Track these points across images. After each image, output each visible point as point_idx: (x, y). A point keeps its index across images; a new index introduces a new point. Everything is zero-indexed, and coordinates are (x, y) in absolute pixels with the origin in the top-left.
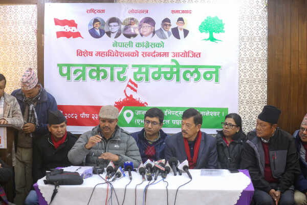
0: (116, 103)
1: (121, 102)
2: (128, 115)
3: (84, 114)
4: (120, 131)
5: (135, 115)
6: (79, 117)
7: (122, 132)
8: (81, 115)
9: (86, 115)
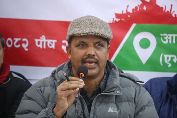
0: (117, 16)
1: (128, 13)
2: (145, 44)
3: (43, 39)
4: (117, 73)
5: (159, 45)
6: (32, 44)
7: (121, 76)
8: (37, 41)
9: (49, 41)
